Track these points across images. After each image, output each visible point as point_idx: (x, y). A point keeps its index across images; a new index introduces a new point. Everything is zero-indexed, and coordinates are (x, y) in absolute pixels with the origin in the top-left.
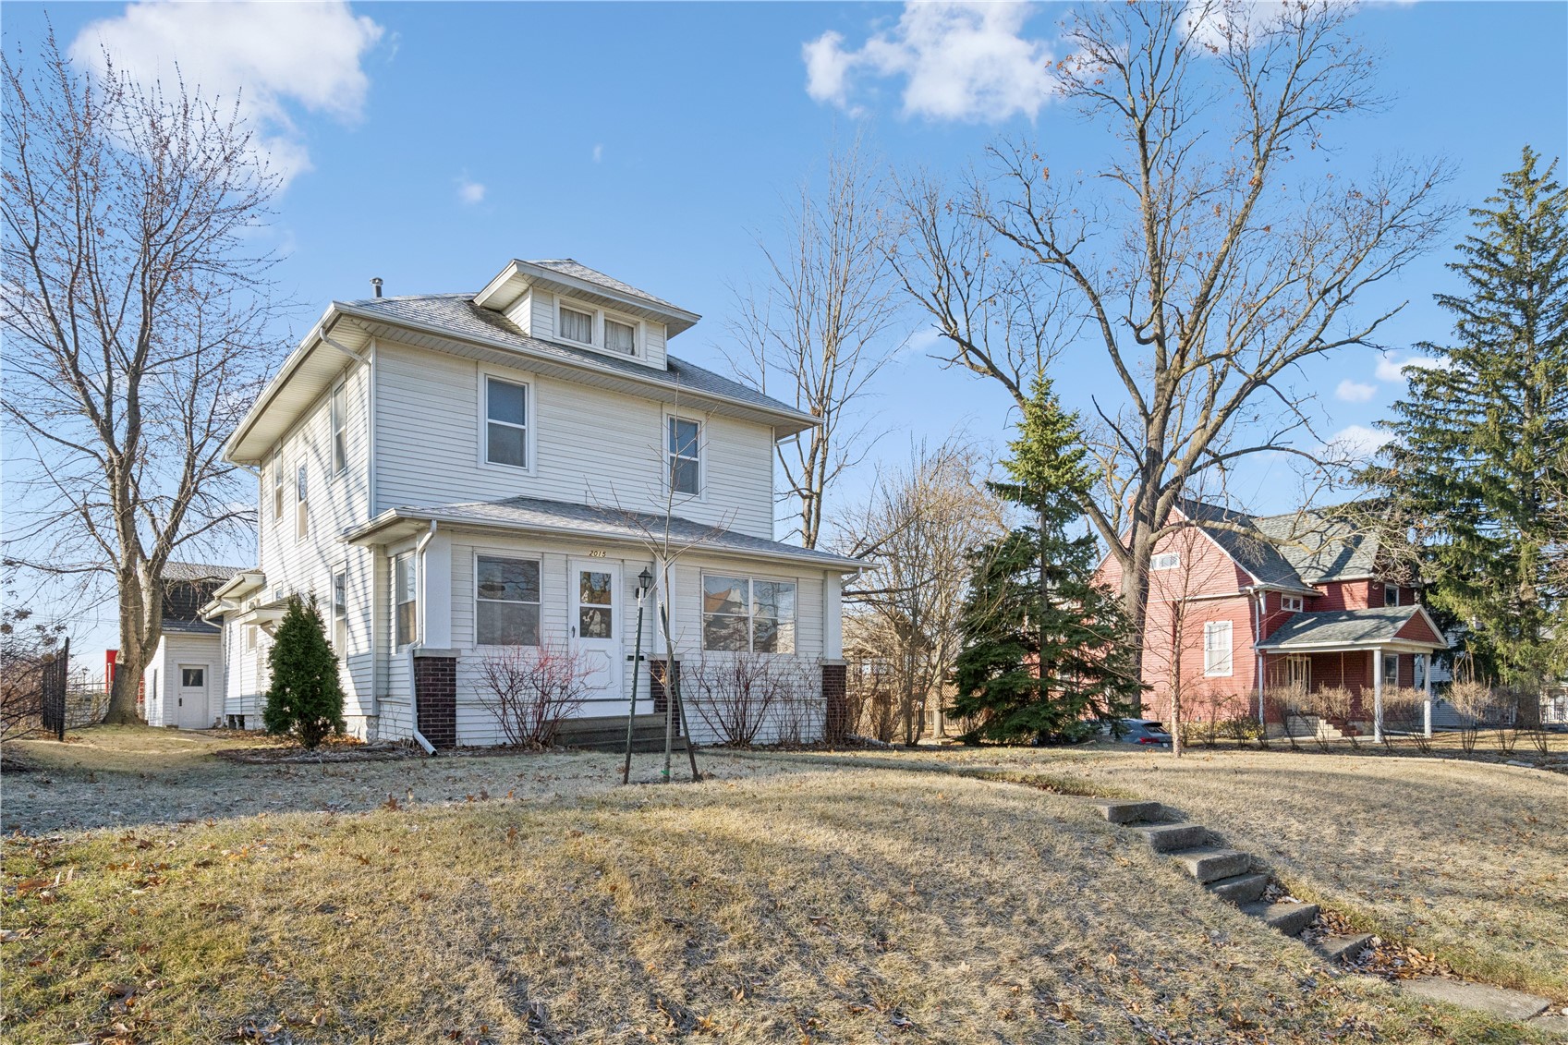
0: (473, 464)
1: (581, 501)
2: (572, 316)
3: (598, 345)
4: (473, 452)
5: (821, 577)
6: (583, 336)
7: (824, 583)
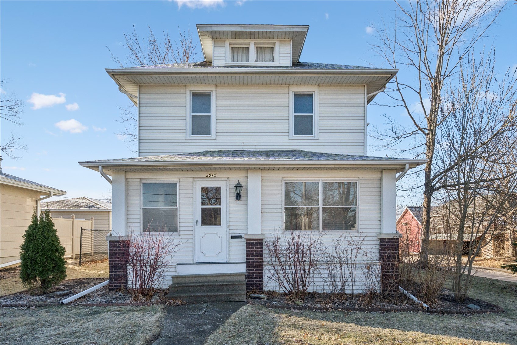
0: (184, 138)
1: (240, 148)
2: (238, 50)
3: (252, 62)
4: (184, 131)
5: (379, 175)
6: (244, 59)
7: (381, 179)
